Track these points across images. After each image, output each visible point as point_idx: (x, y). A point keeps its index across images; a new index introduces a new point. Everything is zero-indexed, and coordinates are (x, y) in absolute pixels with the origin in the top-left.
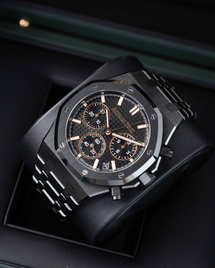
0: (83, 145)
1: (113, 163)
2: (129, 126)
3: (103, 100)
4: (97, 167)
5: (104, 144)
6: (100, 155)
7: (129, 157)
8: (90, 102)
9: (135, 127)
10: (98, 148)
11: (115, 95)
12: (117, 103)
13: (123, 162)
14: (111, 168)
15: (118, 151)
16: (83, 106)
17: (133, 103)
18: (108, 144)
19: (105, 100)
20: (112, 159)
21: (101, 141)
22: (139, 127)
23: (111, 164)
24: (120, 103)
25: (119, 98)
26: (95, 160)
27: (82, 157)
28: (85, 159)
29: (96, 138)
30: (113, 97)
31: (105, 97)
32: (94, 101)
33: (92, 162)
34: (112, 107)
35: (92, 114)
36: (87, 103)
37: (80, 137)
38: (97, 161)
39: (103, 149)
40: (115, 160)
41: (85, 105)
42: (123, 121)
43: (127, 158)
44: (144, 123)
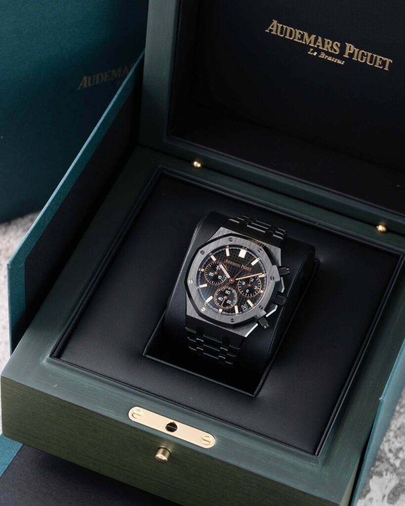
0: (218, 301)
1: (249, 302)
2: (244, 267)
3: (214, 259)
4: (239, 311)
5: (234, 291)
6: (235, 301)
7: (258, 290)
8: (205, 266)
9: (250, 265)
10: (231, 297)
11: (220, 250)
12: (226, 255)
13: (256, 296)
14: (249, 306)
15: (247, 291)
16: (202, 272)
17: (237, 248)
18: (237, 290)
19: (216, 257)
20: (246, 299)
21: (230, 290)
22: (253, 263)
23: (247, 303)
24: (228, 254)
25: (225, 250)
26: (234, 307)
27: (223, 311)
28: (225, 311)
29: (225, 291)
30: (219, 252)
31: (214, 255)
32: (207, 263)
33: (233, 310)
34: (223, 261)
35: (211, 274)
36: (203, 268)
37: (213, 297)
38: (236, 308)
39: (236, 296)
40: (249, 299)
41: (203, 270)
42: (238, 265)
43: (257, 292)
44: (255, 259)
